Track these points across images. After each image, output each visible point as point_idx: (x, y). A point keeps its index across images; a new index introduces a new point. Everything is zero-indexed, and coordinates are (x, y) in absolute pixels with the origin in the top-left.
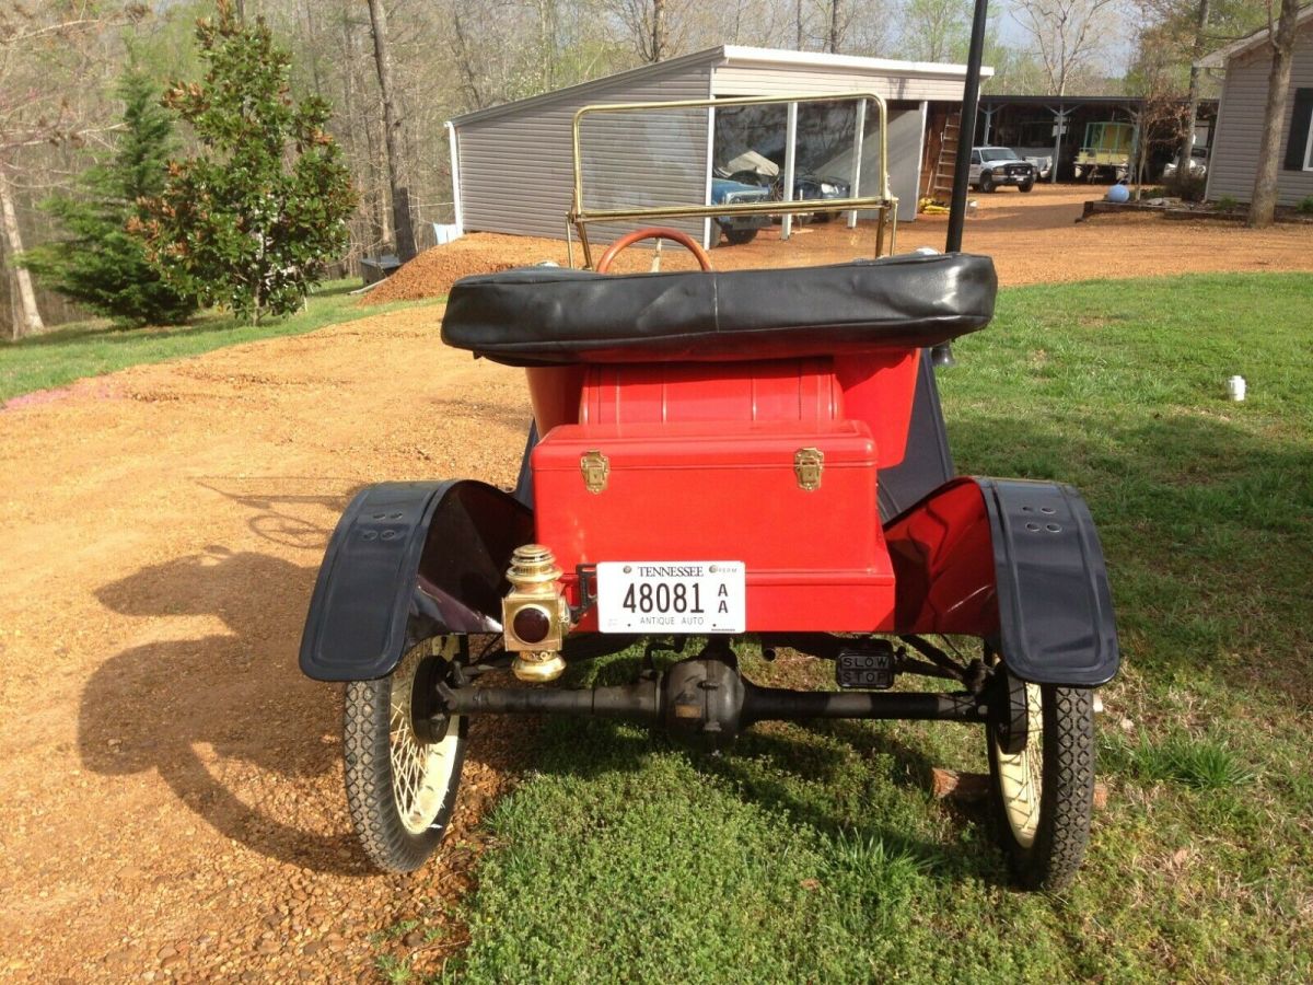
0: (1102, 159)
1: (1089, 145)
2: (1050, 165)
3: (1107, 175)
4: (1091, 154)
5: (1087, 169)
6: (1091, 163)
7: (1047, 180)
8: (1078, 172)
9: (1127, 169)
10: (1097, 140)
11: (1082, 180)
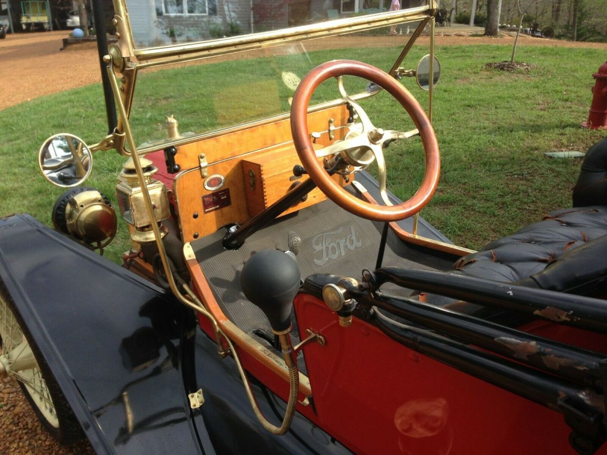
0: (34, 19)
1: (25, 13)
2: (8, 24)
3: (39, 28)
4: (28, 17)
5: (29, 25)
6: (29, 21)
7: (9, 32)
8: (24, 27)
9: (49, 23)
10: (28, 9)
11: (28, 30)
